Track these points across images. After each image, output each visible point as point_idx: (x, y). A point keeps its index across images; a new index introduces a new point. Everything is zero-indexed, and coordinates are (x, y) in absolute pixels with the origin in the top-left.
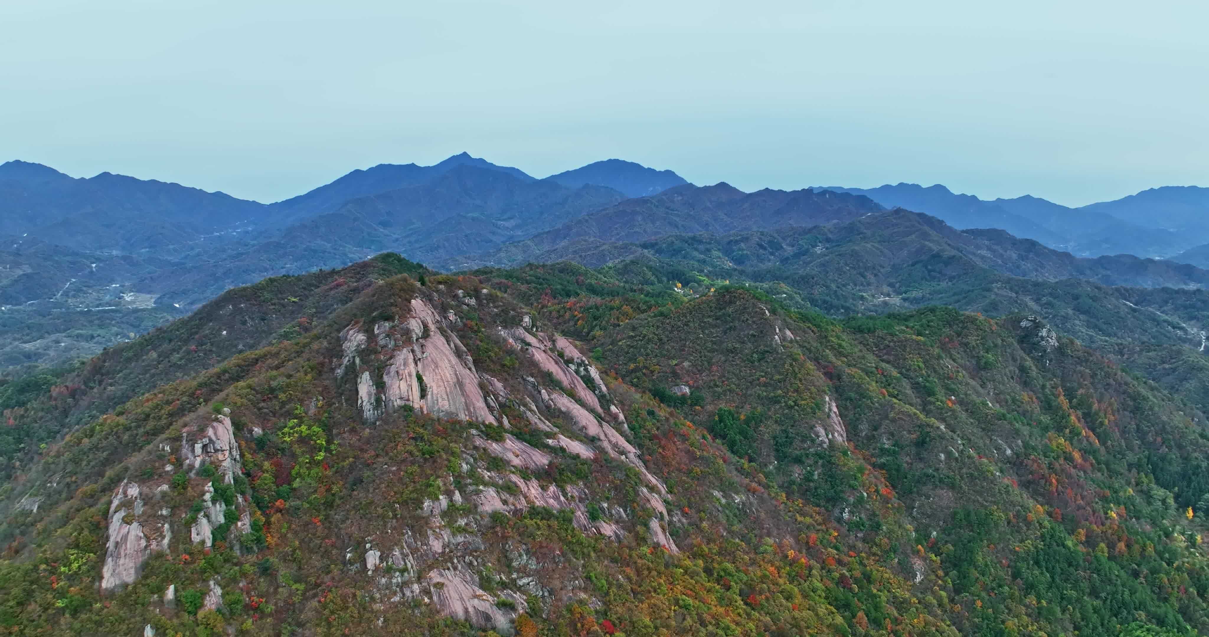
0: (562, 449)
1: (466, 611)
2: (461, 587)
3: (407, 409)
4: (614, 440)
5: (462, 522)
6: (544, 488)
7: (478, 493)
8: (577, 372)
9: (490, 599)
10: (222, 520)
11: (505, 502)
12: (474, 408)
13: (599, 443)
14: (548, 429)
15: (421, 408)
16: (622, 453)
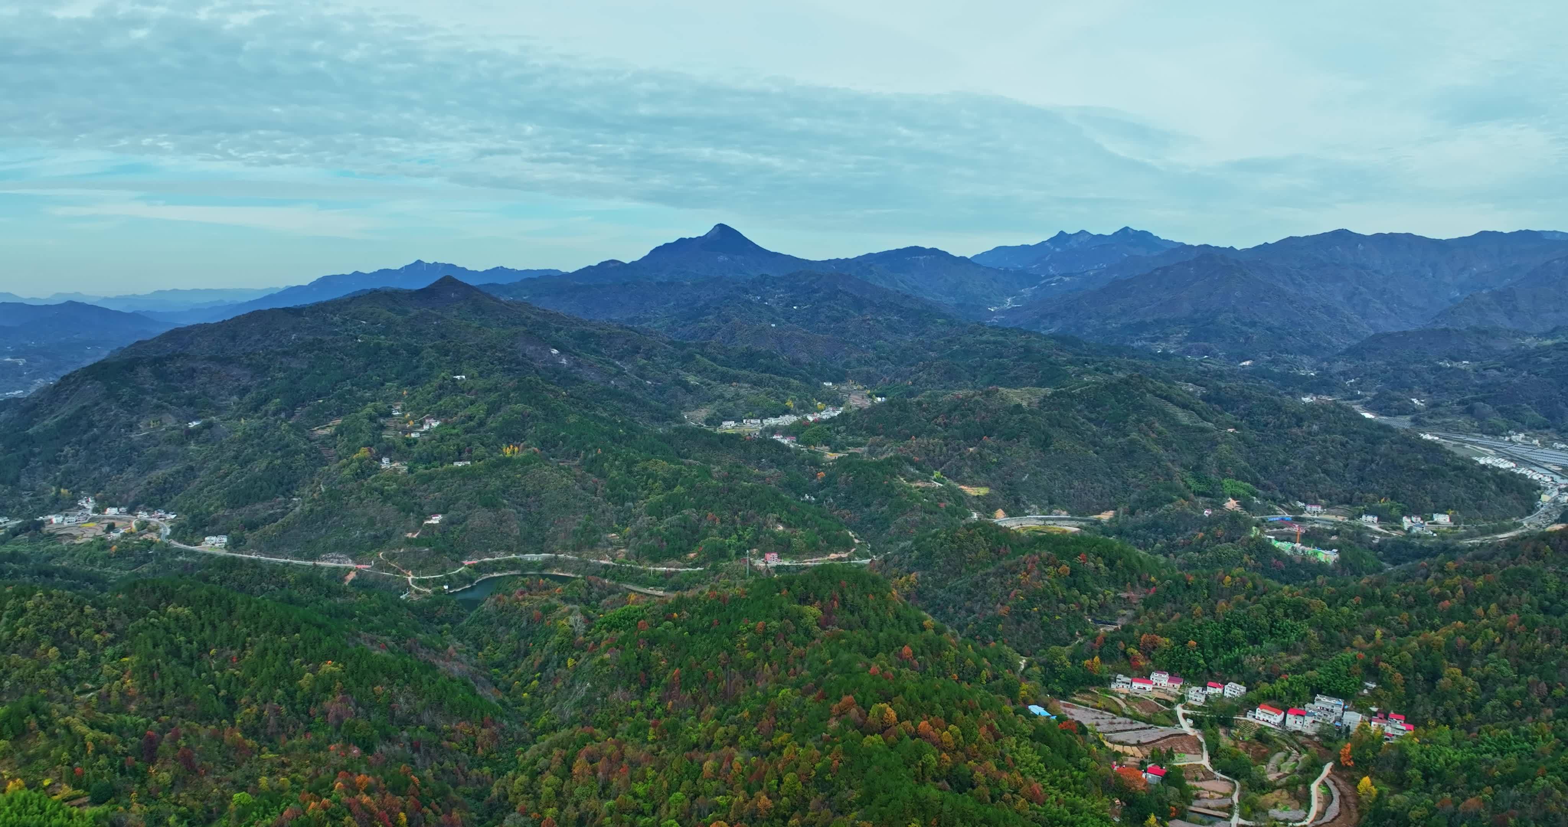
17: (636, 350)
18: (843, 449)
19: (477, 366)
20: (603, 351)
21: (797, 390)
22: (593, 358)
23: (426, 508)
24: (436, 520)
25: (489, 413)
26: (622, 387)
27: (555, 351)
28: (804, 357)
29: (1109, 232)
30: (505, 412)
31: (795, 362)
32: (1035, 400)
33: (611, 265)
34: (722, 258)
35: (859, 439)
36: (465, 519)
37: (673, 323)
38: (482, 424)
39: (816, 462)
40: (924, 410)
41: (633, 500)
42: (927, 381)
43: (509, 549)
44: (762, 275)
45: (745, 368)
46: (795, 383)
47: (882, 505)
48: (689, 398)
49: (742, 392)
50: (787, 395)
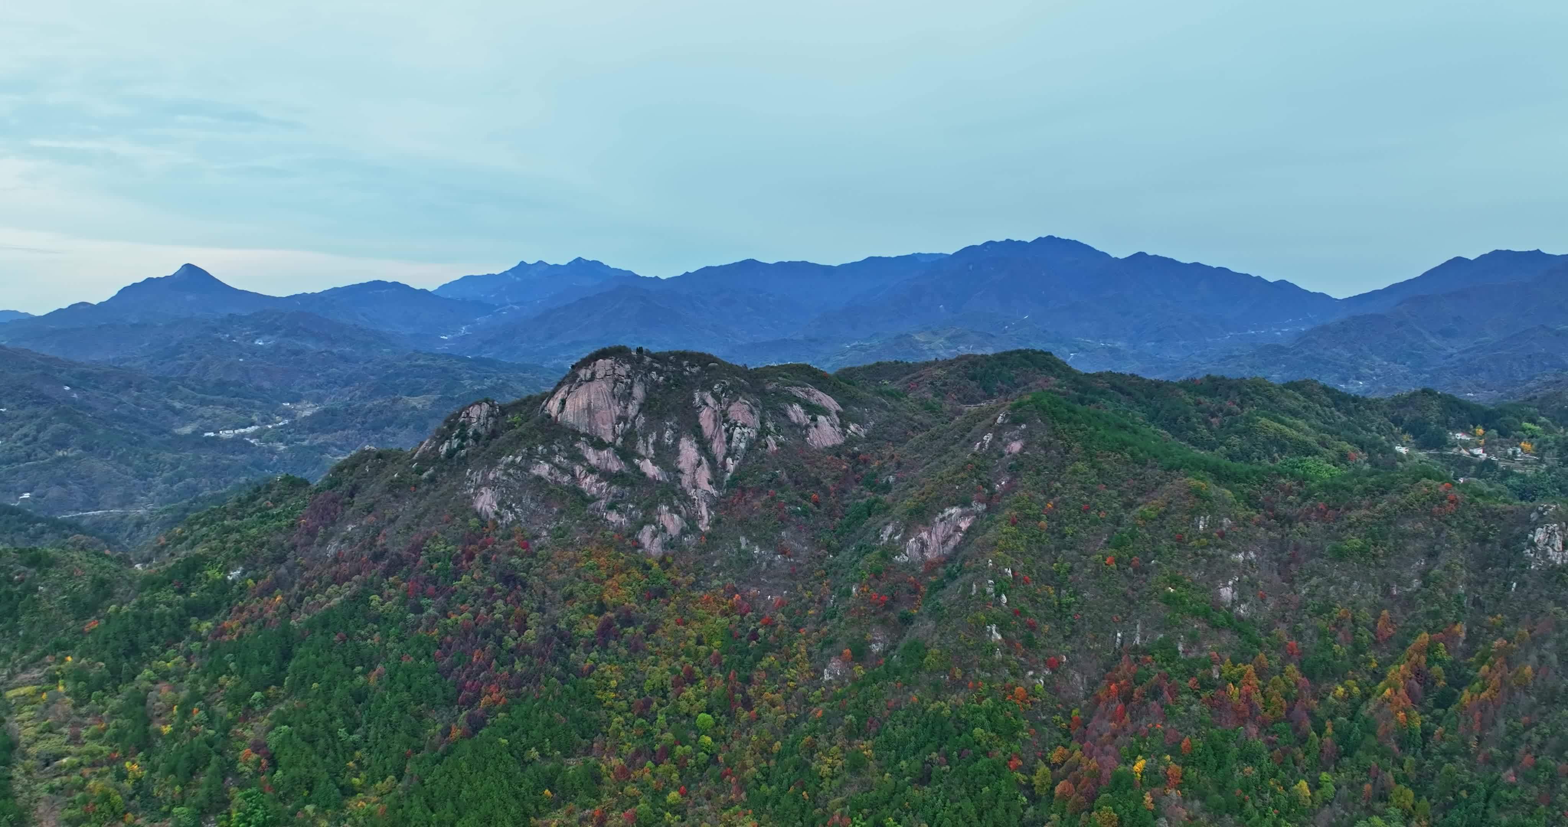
0: (638, 468)
1: (481, 508)
2: (488, 498)
3: (549, 416)
4: (697, 476)
5: (511, 471)
6: (598, 481)
7: (538, 463)
8: (727, 430)
9: (496, 509)
10: (455, 446)
11: (550, 474)
12: (596, 427)
13: (680, 475)
14: (644, 453)
15: (556, 418)
16: (695, 487)
17: (128, 385)
18: (292, 443)
19: (13, 401)
20: (101, 387)
21: (259, 408)
22: (96, 393)
23: (19, 489)
24: (27, 495)
25: (39, 432)
26: (124, 412)
27: (67, 388)
28: (267, 385)
29: (564, 262)
30: (52, 428)
31: (259, 389)
32: (428, 403)
33: (82, 307)
34: (190, 297)
35: (304, 436)
36: (46, 493)
37: (152, 362)
38: (35, 439)
39: (272, 451)
40: (350, 414)
41: (153, 477)
42: (360, 397)
43: (77, 510)
44: (230, 315)
45: (218, 395)
46: (257, 403)
47: (313, 469)
48: (177, 418)
49: (218, 412)
50: (253, 412)
